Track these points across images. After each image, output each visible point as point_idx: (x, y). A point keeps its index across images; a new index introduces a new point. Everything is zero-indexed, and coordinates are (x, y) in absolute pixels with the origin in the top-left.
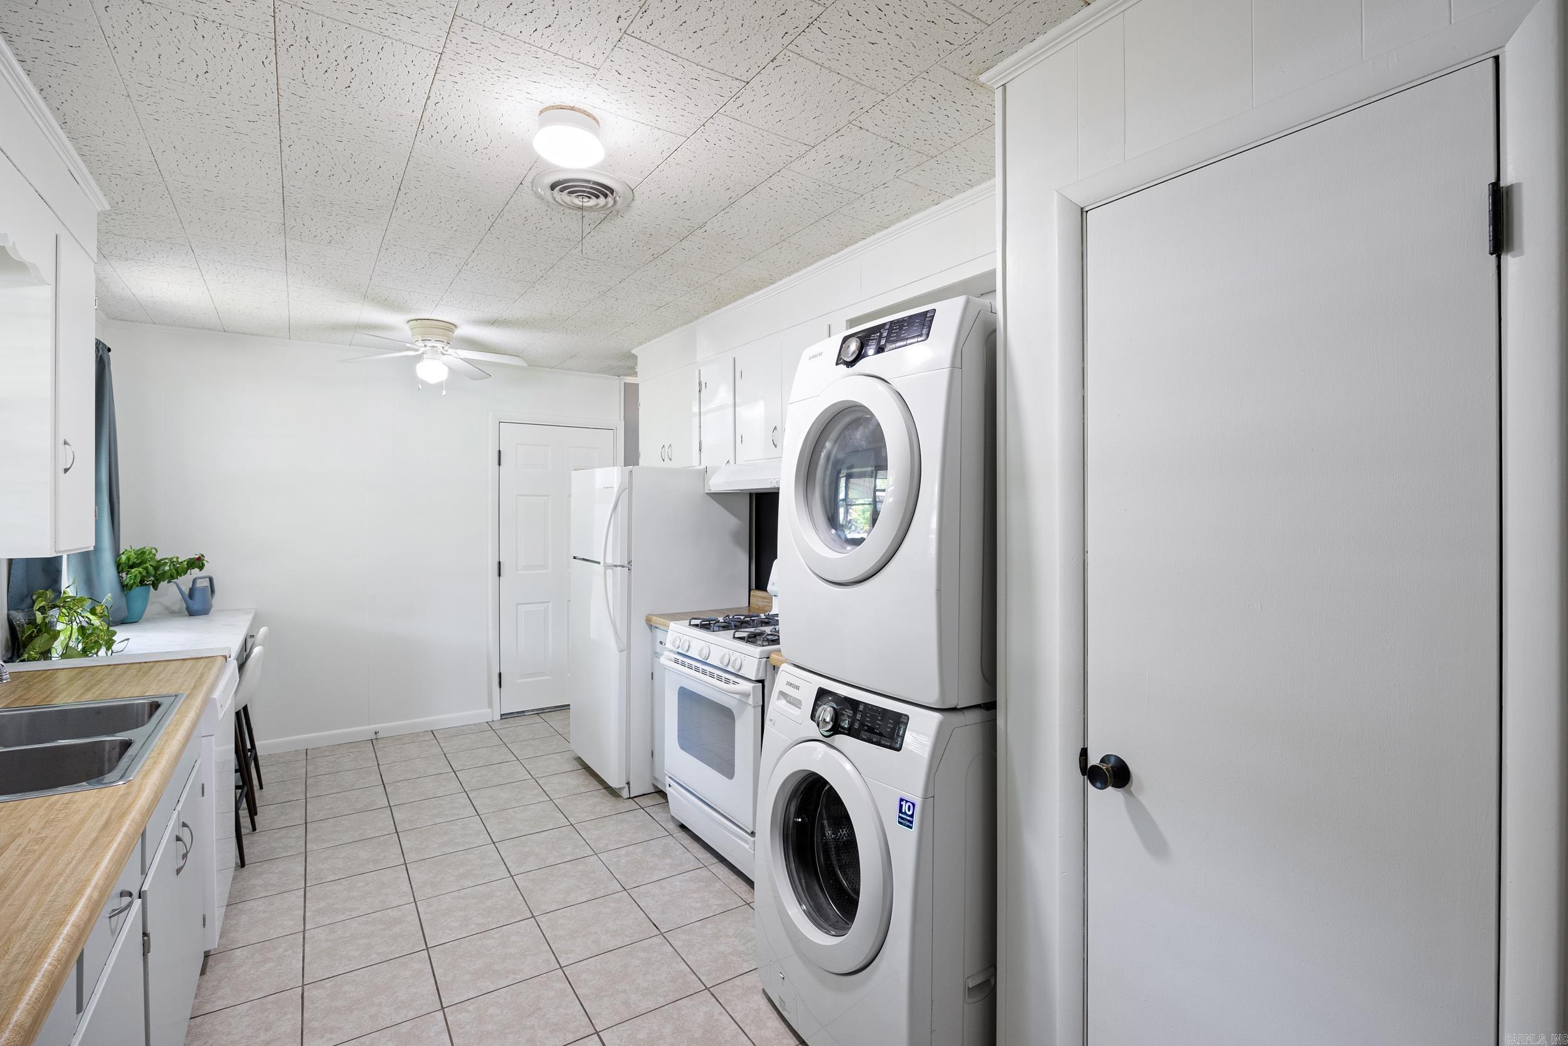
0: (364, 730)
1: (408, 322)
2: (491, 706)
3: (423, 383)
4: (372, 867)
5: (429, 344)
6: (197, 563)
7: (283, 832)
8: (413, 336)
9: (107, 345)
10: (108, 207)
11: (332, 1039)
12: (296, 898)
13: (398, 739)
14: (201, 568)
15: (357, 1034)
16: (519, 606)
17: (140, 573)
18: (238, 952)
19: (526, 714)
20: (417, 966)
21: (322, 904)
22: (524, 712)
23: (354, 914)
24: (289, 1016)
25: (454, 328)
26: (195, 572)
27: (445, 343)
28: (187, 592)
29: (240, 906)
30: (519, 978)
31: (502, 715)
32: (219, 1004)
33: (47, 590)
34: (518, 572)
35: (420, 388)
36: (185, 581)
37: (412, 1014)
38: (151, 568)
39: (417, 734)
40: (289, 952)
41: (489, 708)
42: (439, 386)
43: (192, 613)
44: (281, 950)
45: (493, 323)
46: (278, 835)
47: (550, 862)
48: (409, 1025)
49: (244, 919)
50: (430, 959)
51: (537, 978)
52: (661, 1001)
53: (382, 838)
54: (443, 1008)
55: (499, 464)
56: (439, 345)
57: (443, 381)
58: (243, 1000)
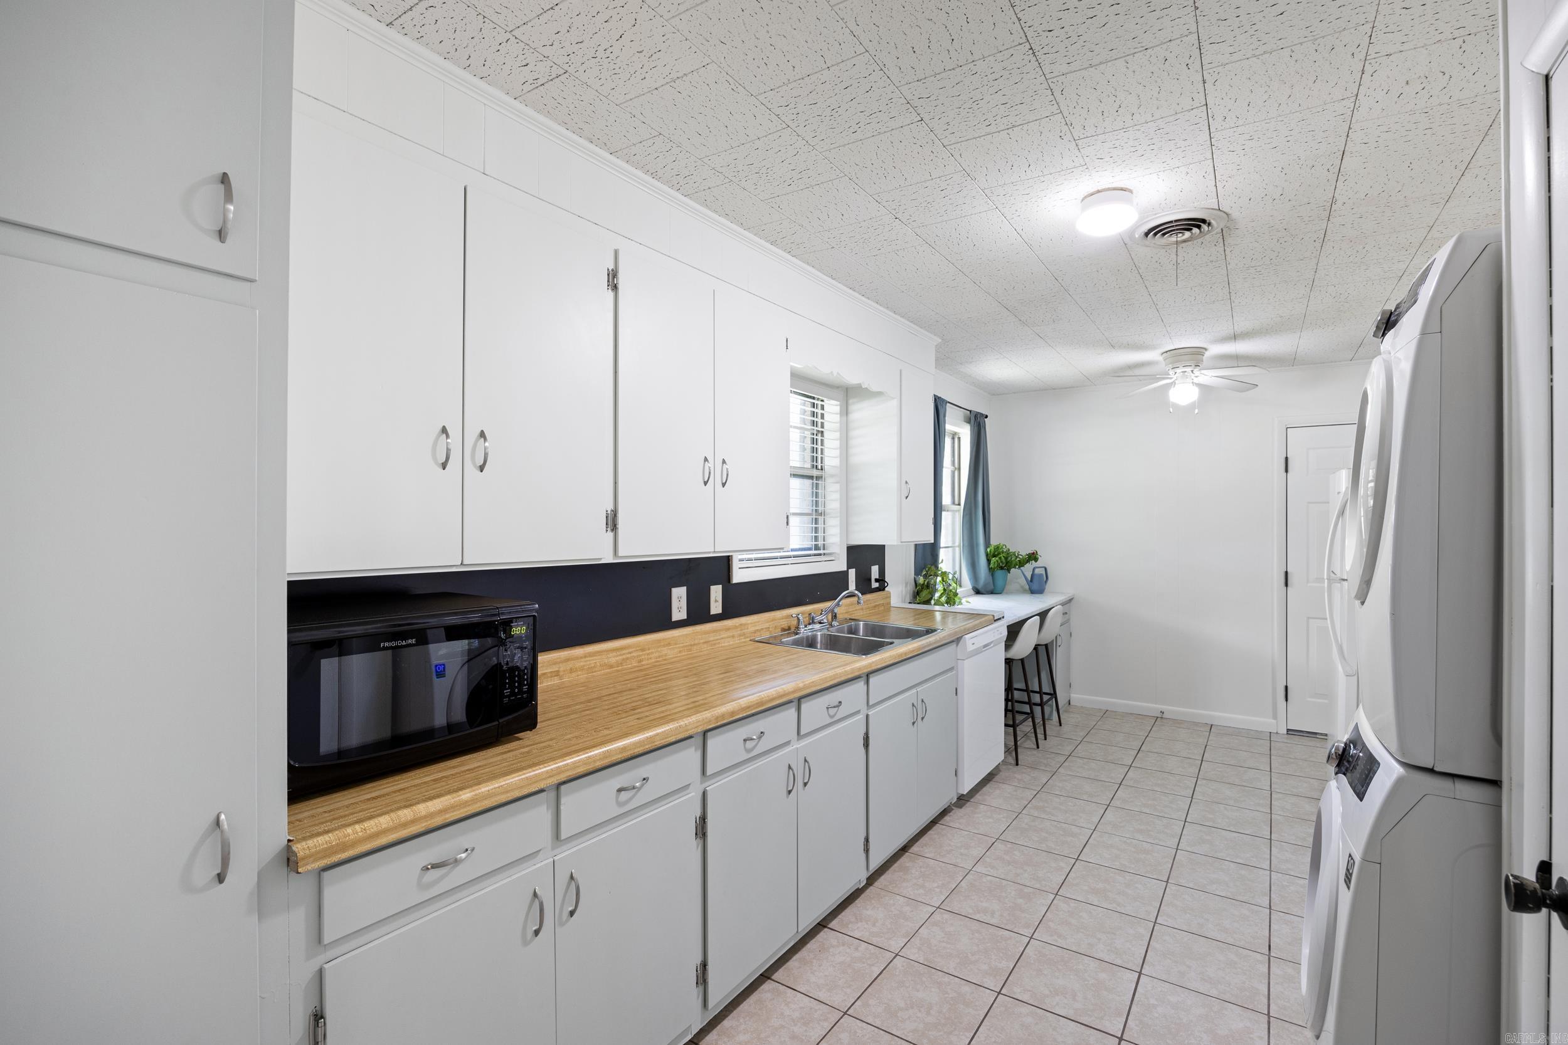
0: (1154, 707)
1: (1162, 354)
2: (1275, 717)
3: (1175, 406)
4: (1085, 797)
5: (1178, 371)
6: (1033, 557)
7: (1053, 755)
8: (1166, 365)
9: (984, 413)
10: (940, 341)
11: (989, 871)
12: (1029, 794)
13: (1177, 723)
14: (1036, 560)
15: (1002, 877)
16: (1310, 620)
17: (997, 561)
18: (982, 806)
19: (1318, 736)
20: (1062, 864)
21: (1041, 804)
22: (1316, 733)
23: (1053, 818)
24: (980, 849)
25: (1204, 351)
26: (1033, 564)
27: (1193, 366)
28: (1029, 578)
29: (1000, 785)
30: (1119, 909)
31: (1288, 730)
32: (957, 825)
33: (932, 565)
34: (1309, 585)
35: (1171, 411)
36: (1028, 568)
37: (1038, 886)
38: (1003, 558)
39: (1196, 724)
40: (1004, 820)
41: (1274, 719)
42: (1192, 406)
43: (1033, 592)
44: (1002, 816)
45: (1235, 337)
46: (1048, 756)
47: (1220, 855)
48: (1031, 890)
49: (997, 792)
50: (1073, 866)
51: (1130, 917)
52: (1214, 992)
53: (1107, 784)
54: (1057, 894)
55: (1287, 471)
56: (1188, 369)
57: (1195, 402)
58: (967, 829)
